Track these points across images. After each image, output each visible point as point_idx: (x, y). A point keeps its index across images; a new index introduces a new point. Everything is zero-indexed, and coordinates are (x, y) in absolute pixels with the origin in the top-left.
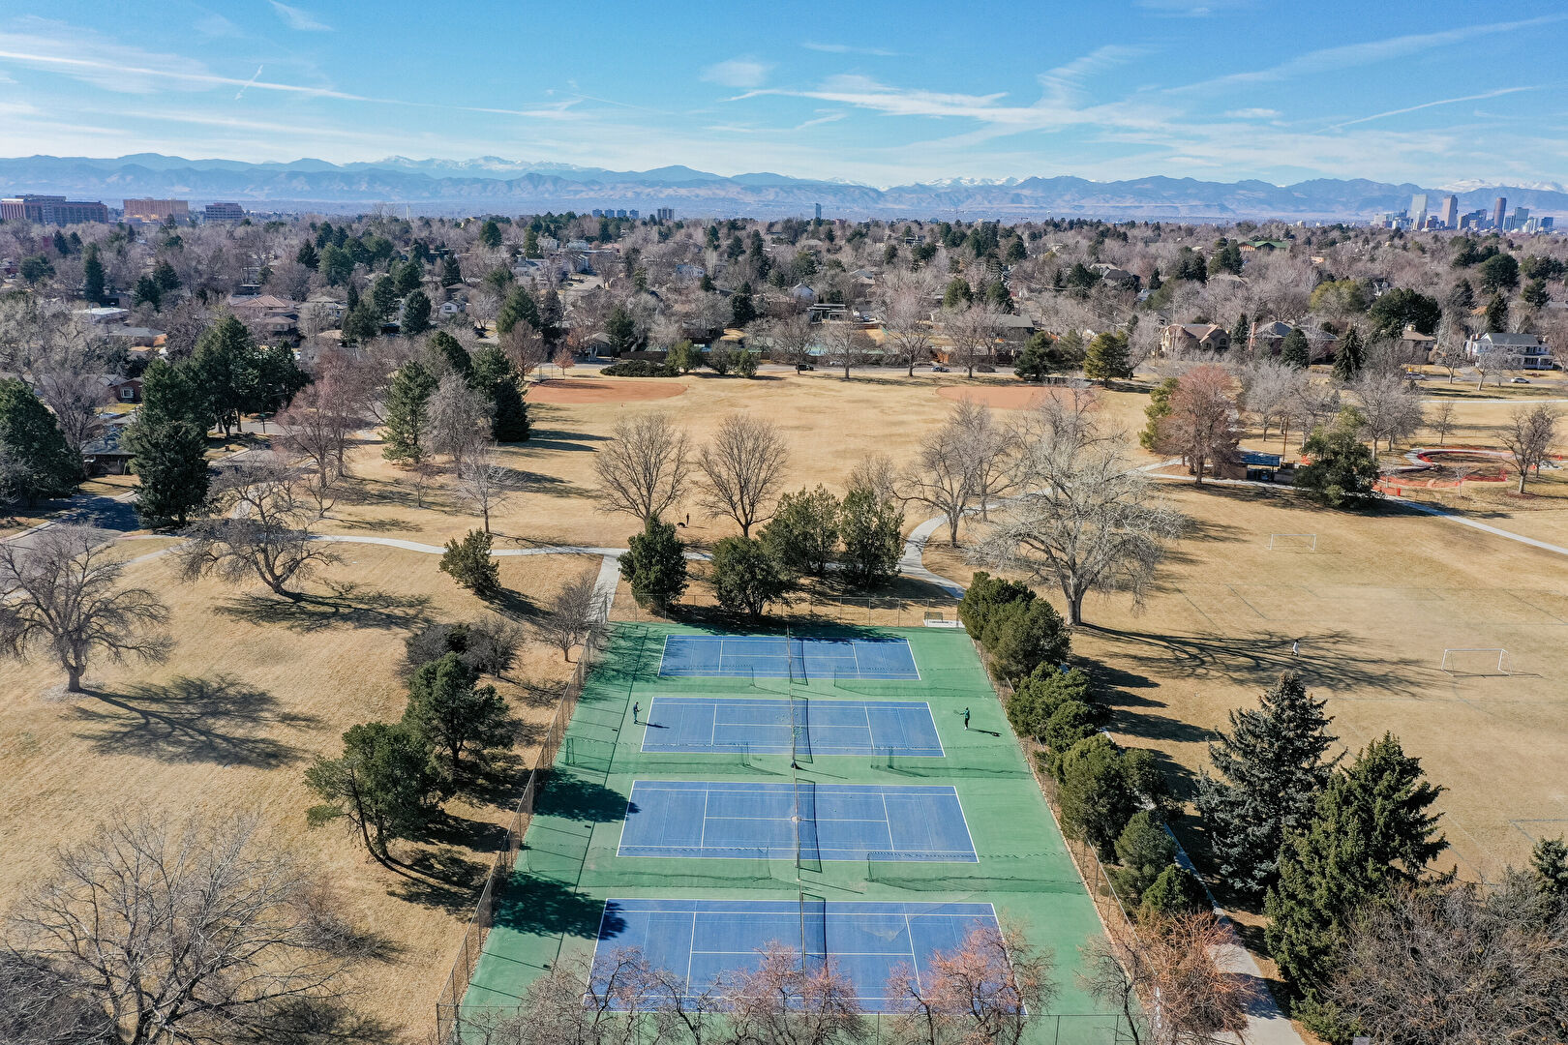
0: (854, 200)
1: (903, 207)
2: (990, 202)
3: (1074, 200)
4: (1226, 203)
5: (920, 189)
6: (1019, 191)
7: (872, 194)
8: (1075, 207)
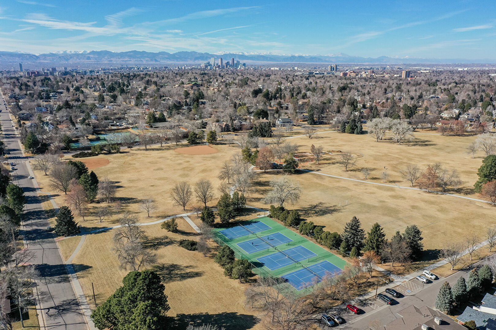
0: (27, 59)
1: (47, 62)
2: (79, 59)
3: (108, 58)
4: (156, 59)
5: (52, 55)
6: (89, 56)
7: (34, 57)
8: (109, 61)
